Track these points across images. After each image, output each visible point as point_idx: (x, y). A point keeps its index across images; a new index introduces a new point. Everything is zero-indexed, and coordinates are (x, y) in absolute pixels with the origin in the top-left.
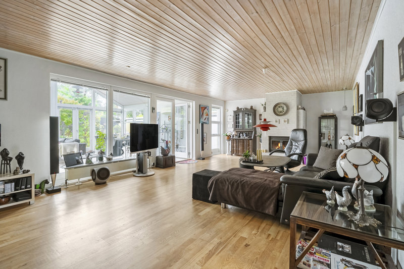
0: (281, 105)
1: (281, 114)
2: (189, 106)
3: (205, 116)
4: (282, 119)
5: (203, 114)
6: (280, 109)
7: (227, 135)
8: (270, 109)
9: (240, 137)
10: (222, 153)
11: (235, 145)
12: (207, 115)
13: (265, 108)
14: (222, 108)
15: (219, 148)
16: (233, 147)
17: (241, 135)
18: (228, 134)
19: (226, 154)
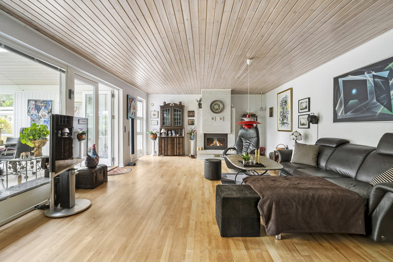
0: (217, 103)
1: (217, 111)
2: (113, 96)
3: (132, 111)
4: (218, 116)
5: (130, 106)
6: (216, 107)
7: (153, 134)
8: (206, 106)
9: (168, 134)
10: (145, 154)
11: (163, 145)
12: (134, 109)
13: (200, 105)
14: (145, 101)
15: (141, 148)
16: (160, 146)
17: (169, 132)
18: (154, 132)
19: (152, 155)
